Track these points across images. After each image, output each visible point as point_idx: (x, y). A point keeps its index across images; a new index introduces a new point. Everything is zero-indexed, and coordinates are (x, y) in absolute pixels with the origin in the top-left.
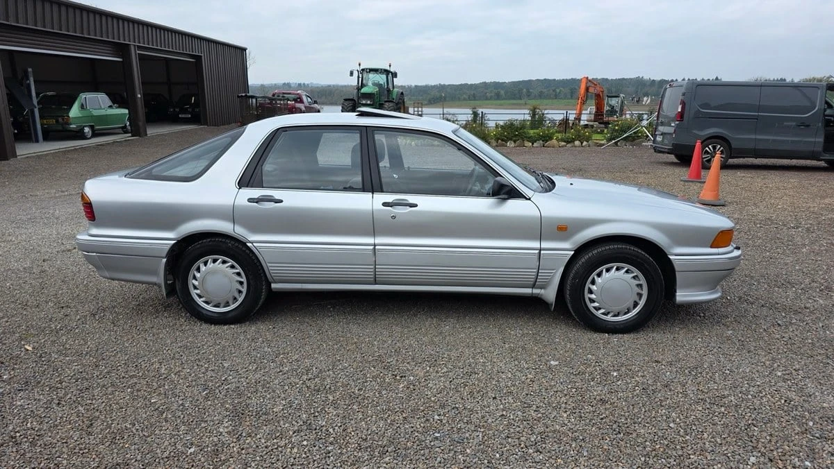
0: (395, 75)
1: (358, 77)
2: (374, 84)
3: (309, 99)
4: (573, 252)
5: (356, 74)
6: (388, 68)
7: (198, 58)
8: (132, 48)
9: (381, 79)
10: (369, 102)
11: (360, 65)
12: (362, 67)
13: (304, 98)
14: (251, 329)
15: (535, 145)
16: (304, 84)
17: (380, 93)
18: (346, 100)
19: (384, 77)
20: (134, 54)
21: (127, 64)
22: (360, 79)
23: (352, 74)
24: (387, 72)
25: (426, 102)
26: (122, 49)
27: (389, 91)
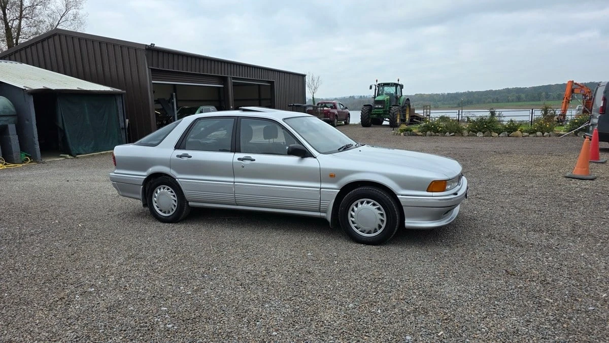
0: (402, 87)
1: (376, 89)
2: (387, 94)
3: (341, 106)
4: (339, 191)
5: (374, 87)
6: (397, 82)
7: (272, 83)
8: (229, 79)
9: (392, 90)
10: (380, 107)
11: (377, 81)
12: (378, 83)
13: (338, 106)
14: (177, 227)
15: (501, 135)
16: (364, 96)
17: (390, 101)
18: (365, 105)
19: (394, 88)
20: (230, 82)
21: (225, 89)
22: (377, 91)
23: (371, 88)
24: (396, 85)
25: (455, 106)
26: (223, 80)
27: (397, 98)
